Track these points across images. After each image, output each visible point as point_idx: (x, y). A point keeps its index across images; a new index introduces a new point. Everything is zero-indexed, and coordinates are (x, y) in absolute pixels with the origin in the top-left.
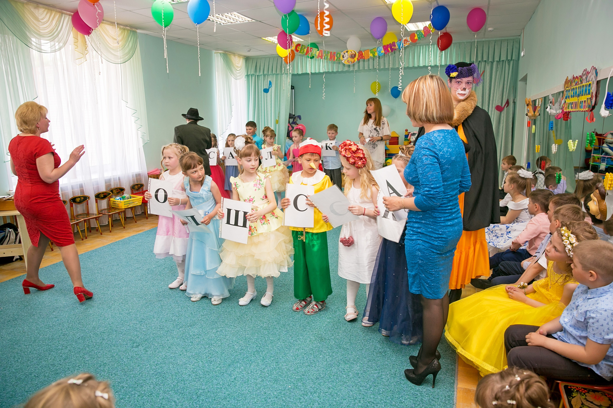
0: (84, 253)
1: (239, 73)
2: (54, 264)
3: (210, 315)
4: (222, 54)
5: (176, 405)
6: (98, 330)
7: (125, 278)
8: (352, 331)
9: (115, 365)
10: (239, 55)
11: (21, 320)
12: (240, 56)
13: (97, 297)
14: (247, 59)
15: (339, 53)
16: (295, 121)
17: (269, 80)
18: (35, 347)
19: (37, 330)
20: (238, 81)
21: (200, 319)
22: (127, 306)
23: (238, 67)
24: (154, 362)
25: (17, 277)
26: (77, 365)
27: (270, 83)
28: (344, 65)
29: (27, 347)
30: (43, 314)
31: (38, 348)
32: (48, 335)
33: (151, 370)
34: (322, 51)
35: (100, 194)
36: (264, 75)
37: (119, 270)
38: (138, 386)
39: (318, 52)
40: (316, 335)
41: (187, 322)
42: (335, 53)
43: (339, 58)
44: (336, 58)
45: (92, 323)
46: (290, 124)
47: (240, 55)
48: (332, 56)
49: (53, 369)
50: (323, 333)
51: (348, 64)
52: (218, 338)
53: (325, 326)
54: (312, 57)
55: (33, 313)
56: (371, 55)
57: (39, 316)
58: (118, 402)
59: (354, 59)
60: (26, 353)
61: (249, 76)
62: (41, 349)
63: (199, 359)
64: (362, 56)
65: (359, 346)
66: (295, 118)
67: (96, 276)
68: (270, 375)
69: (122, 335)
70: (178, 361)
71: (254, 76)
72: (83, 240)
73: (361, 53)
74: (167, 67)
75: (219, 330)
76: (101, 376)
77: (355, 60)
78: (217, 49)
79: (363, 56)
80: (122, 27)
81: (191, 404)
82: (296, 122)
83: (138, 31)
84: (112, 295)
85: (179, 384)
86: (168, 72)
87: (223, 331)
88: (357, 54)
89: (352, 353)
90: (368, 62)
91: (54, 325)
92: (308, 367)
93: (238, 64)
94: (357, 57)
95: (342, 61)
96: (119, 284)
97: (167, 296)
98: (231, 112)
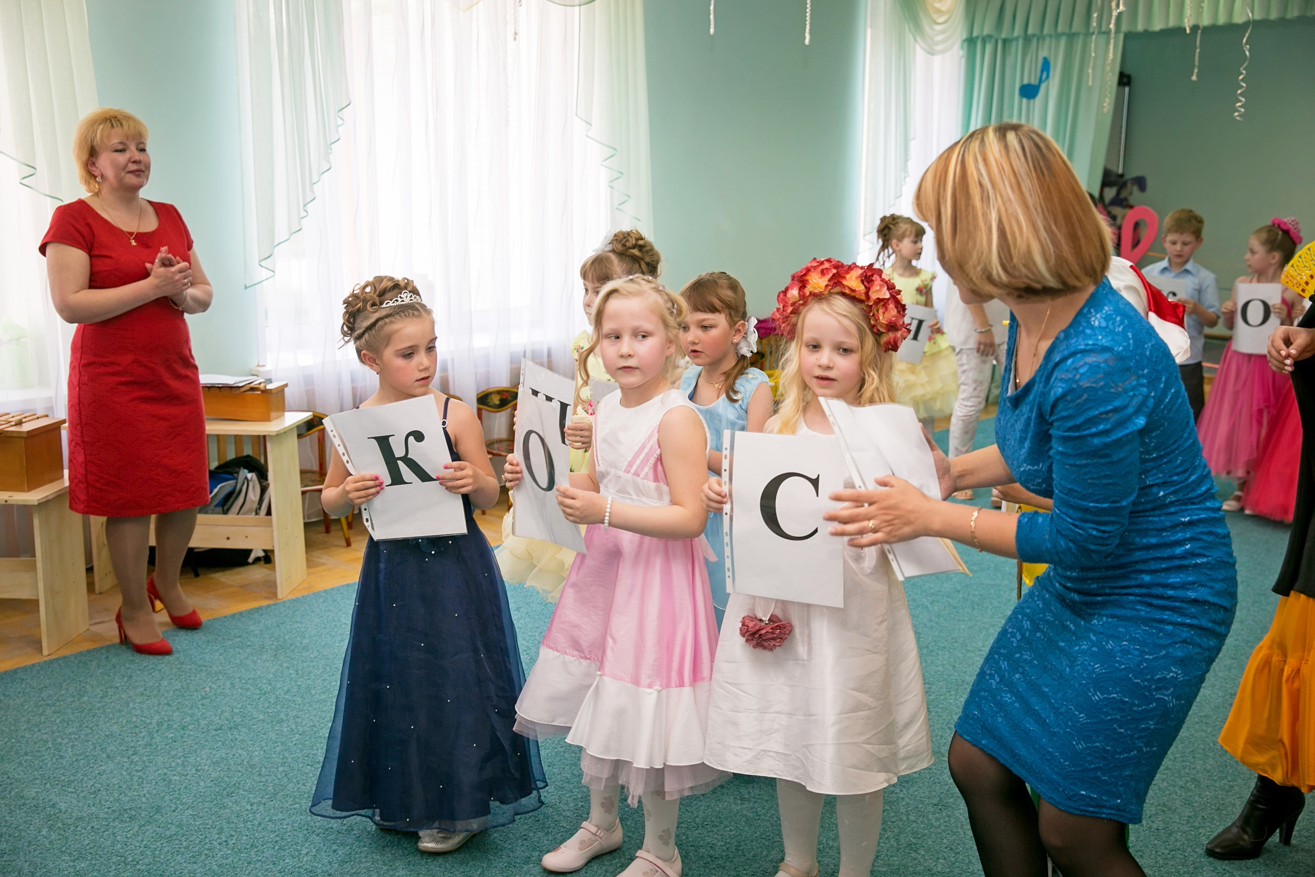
1: (943, 32)
3: (767, 801)
11: (249, 729)
17: (1043, 53)
18: (272, 811)
19: (283, 764)
20: (937, 59)
23: (939, 11)
25: (252, 609)
27: (1046, 66)
29: (255, 807)
30: (304, 723)
35: (491, 393)
36: (1027, 39)
41: (696, 814)
46: (1105, 206)
55: (280, 717)
57: (293, 727)
60: (249, 825)
61: (975, 44)
71: (993, 41)
74: (712, 17)
82: (1126, 199)
86: (712, 31)
98: (906, 160)
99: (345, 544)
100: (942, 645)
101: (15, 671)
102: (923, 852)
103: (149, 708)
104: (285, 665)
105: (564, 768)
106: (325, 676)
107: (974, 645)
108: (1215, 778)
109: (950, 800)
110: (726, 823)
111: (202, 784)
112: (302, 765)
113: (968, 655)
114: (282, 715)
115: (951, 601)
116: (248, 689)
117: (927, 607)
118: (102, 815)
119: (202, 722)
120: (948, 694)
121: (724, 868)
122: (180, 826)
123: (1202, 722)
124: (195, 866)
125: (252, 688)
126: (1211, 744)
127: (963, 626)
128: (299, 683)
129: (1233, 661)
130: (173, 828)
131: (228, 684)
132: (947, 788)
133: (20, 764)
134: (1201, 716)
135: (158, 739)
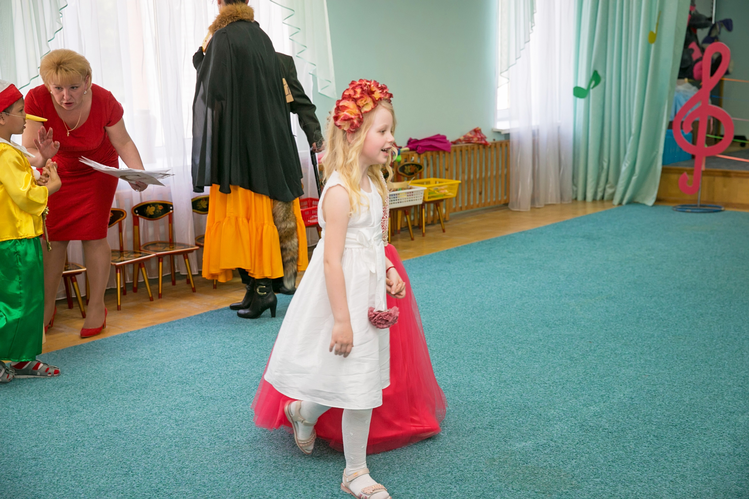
0: (145, 327)
2: (75, 347)
7: (205, 390)
13: (131, 425)
16: (713, 35)
22: (183, 451)
37: (199, 372)
45: (98, 480)
46: (698, 44)
66: (714, 27)
67: (148, 381)
72: (151, 299)
82: (717, 38)
84: (164, 424)
91: (25, 474)
96: (188, 402)
99: (81, 316)
100: (517, 380)
104: (11, 406)
105: (204, 476)
107: (542, 379)
108: (699, 475)
109: (491, 493)
112: (4, 479)
113: (535, 387)
115: (533, 347)
117: (513, 352)
120: (511, 416)
123: (701, 433)
126: (704, 450)
127: (537, 366)
128: (18, 419)
129: (740, 388)
134: (702, 429)
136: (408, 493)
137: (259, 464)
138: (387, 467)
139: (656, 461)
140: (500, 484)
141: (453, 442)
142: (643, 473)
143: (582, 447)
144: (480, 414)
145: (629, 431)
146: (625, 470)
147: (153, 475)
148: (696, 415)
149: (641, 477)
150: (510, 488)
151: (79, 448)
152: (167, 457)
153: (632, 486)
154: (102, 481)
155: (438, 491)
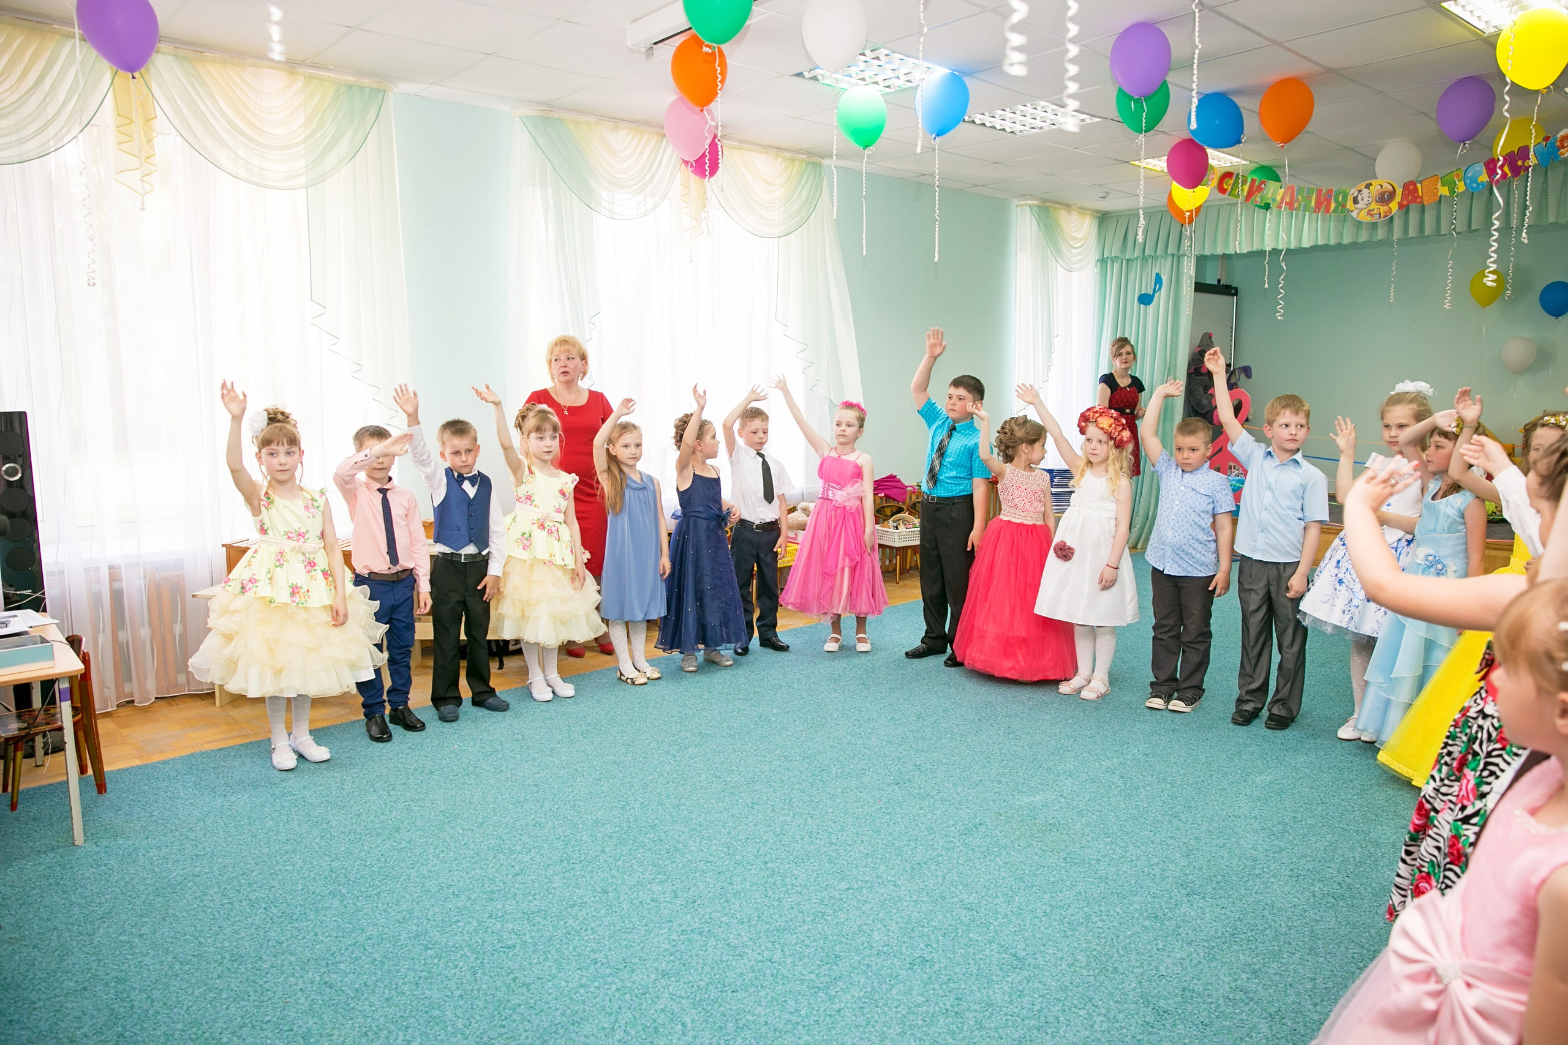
1: (1079, 254)
4: (1034, 208)
5: (683, 1032)
6: (602, 829)
7: (704, 726)
8: (1201, 966)
9: (602, 912)
10: (1080, 208)
12: (1083, 210)
14: (1103, 218)
15: (1344, 192)
16: (1232, 382)
17: (1156, 270)
20: (1075, 275)
21: (823, 849)
22: (681, 789)
23: (1075, 239)
24: (680, 925)
26: (533, 892)
27: (1158, 280)
28: (1359, 224)
29: (465, 832)
31: (482, 839)
32: (508, 818)
33: (666, 942)
34: (1292, 188)
36: (1144, 259)
38: (625, 967)
39: (1281, 191)
40: (1094, 953)
42: (1330, 191)
43: (1344, 206)
44: (1333, 205)
47: (1086, 209)
48: (1323, 202)
49: (489, 889)
50: (1118, 952)
51: (1369, 219)
52: (845, 905)
53: (1130, 937)
54: (1267, 207)
56: (1444, 191)
57: (509, 776)
58: (574, 991)
59: (1387, 204)
60: (457, 844)
61: (1106, 263)
62: (486, 843)
63: (779, 944)
64: (1413, 196)
65: (1205, 1014)
68: (927, 1025)
69: (641, 850)
70: (732, 936)
71: (1120, 261)
73: (1412, 187)
75: (856, 886)
76: (566, 928)
77: (1390, 209)
78: (1024, 196)
79: (1418, 197)
80: (788, 155)
81: (715, 1040)
83: (826, 162)
85: (711, 987)
87: (865, 891)
88: (1399, 191)
89: (1175, 1025)
90: (1434, 212)
92: (1035, 1031)
93: (1076, 231)
94: (1398, 198)
95: (1353, 214)
97: (774, 784)
101: (328, 728)
102: (961, 887)
103: (412, 758)
106: (543, 741)
110: (812, 860)
111: (433, 813)
114: (503, 768)
116: (484, 748)
118: (358, 831)
119: (445, 770)
121: (800, 893)
122: (409, 842)
124: (412, 871)
125: (487, 747)
130: (404, 844)
131: (471, 743)
132: (996, 840)
133: (315, 792)
135: (412, 780)
136: (909, 845)
137: (756, 807)
138: (888, 816)
139: (1170, 822)
140: (1006, 840)
141: (958, 794)
142: (1155, 834)
143: (1093, 804)
144: (987, 765)
145: (1142, 790)
146: (1138, 830)
147: (650, 811)
148: (1212, 775)
149: (1152, 838)
150: (1016, 845)
151: (579, 779)
152: (664, 793)
153: (1144, 848)
154: (600, 813)
155: (941, 844)
